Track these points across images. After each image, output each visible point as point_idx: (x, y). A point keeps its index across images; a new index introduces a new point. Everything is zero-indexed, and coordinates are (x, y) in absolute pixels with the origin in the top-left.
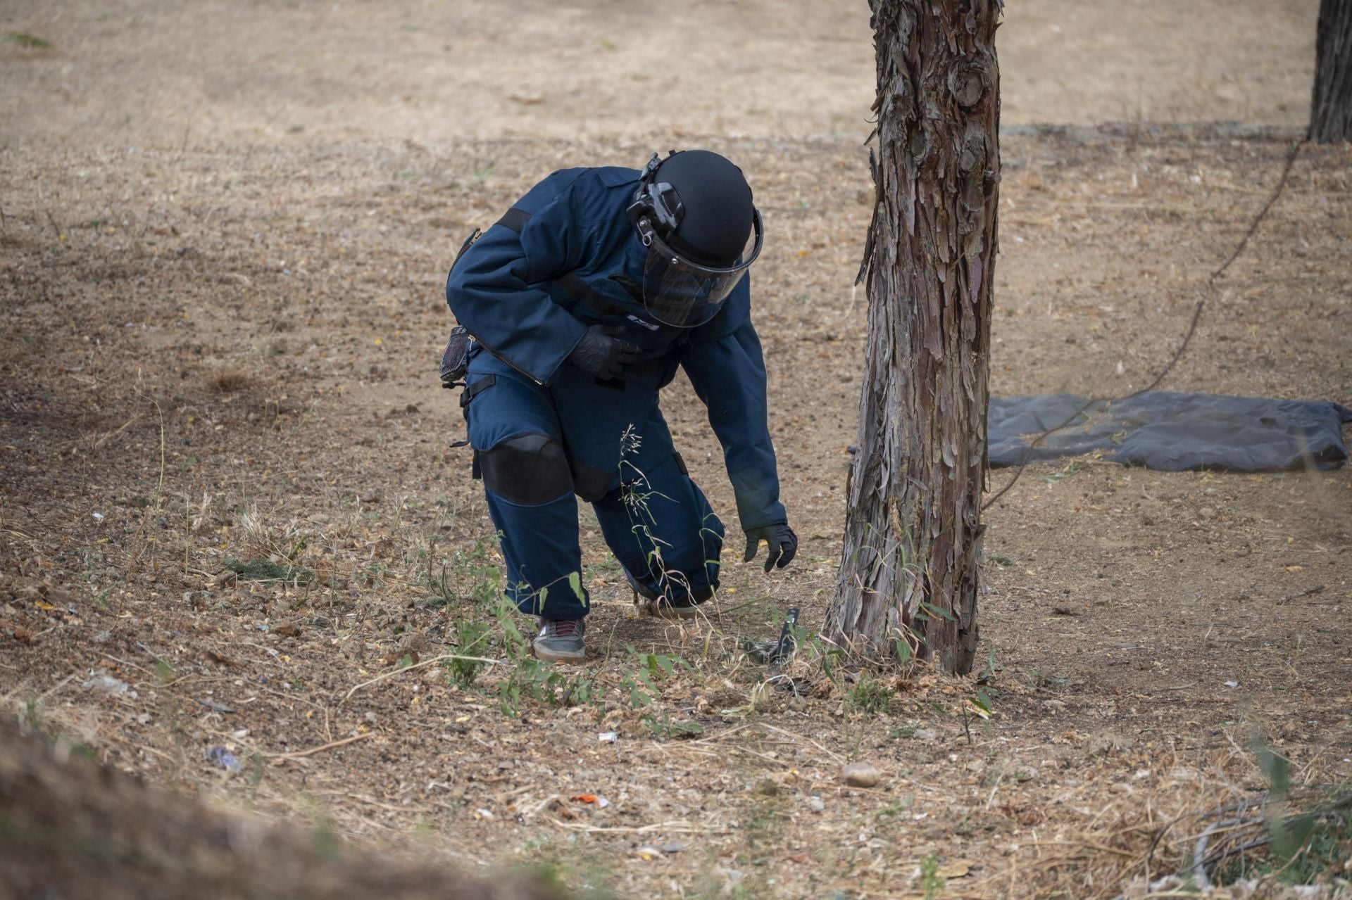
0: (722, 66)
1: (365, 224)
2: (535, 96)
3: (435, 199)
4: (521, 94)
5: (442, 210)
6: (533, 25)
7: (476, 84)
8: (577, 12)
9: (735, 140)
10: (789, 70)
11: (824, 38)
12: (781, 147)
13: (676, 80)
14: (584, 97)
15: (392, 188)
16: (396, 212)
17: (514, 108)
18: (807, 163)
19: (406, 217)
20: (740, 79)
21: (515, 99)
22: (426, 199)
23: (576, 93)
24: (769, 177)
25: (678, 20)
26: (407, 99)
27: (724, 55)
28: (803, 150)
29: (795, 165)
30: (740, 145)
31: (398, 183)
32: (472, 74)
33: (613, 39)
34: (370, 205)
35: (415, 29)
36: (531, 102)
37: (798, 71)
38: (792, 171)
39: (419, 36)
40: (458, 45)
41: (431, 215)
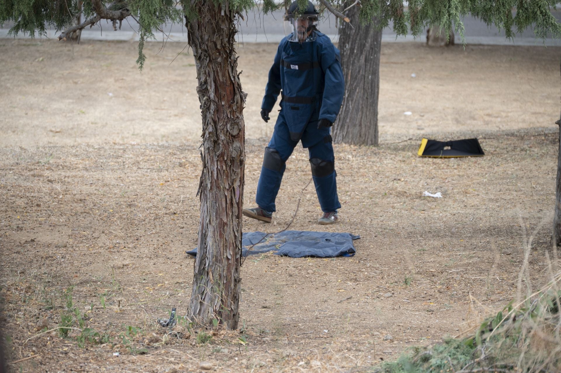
0: (122, 119)
1: (9, 176)
2: (58, 130)
3: (33, 167)
4: (53, 129)
5: (35, 171)
6: (55, 105)
7: (37, 126)
8: (71, 101)
9: (134, 145)
10: (145, 120)
11: (157, 109)
12: (150, 147)
13: (106, 124)
14: (75, 130)
15: (17, 164)
16: (20, 172)
17: (51, 134)
18: (160, 153)
19: (23, 173)
20: (128, 123)
21: (51, 131)
22: (30, 167)
23: (72, 129)
24: (148, 158)
25: (106, 103)
26: (14, 132)
27: (122, 115)
28: (158, 148)
29: (156, 153)
30: (136, 147)
31: (19, 162)
32: (36, 122)
33: (84, 110)
34: (10, 170)
35: (15, 107)
36: (57, 132)
37: (148, 120)
38: (155, 156)
39: (16, 110)
40: (30, 113)
41: (32, 173)
